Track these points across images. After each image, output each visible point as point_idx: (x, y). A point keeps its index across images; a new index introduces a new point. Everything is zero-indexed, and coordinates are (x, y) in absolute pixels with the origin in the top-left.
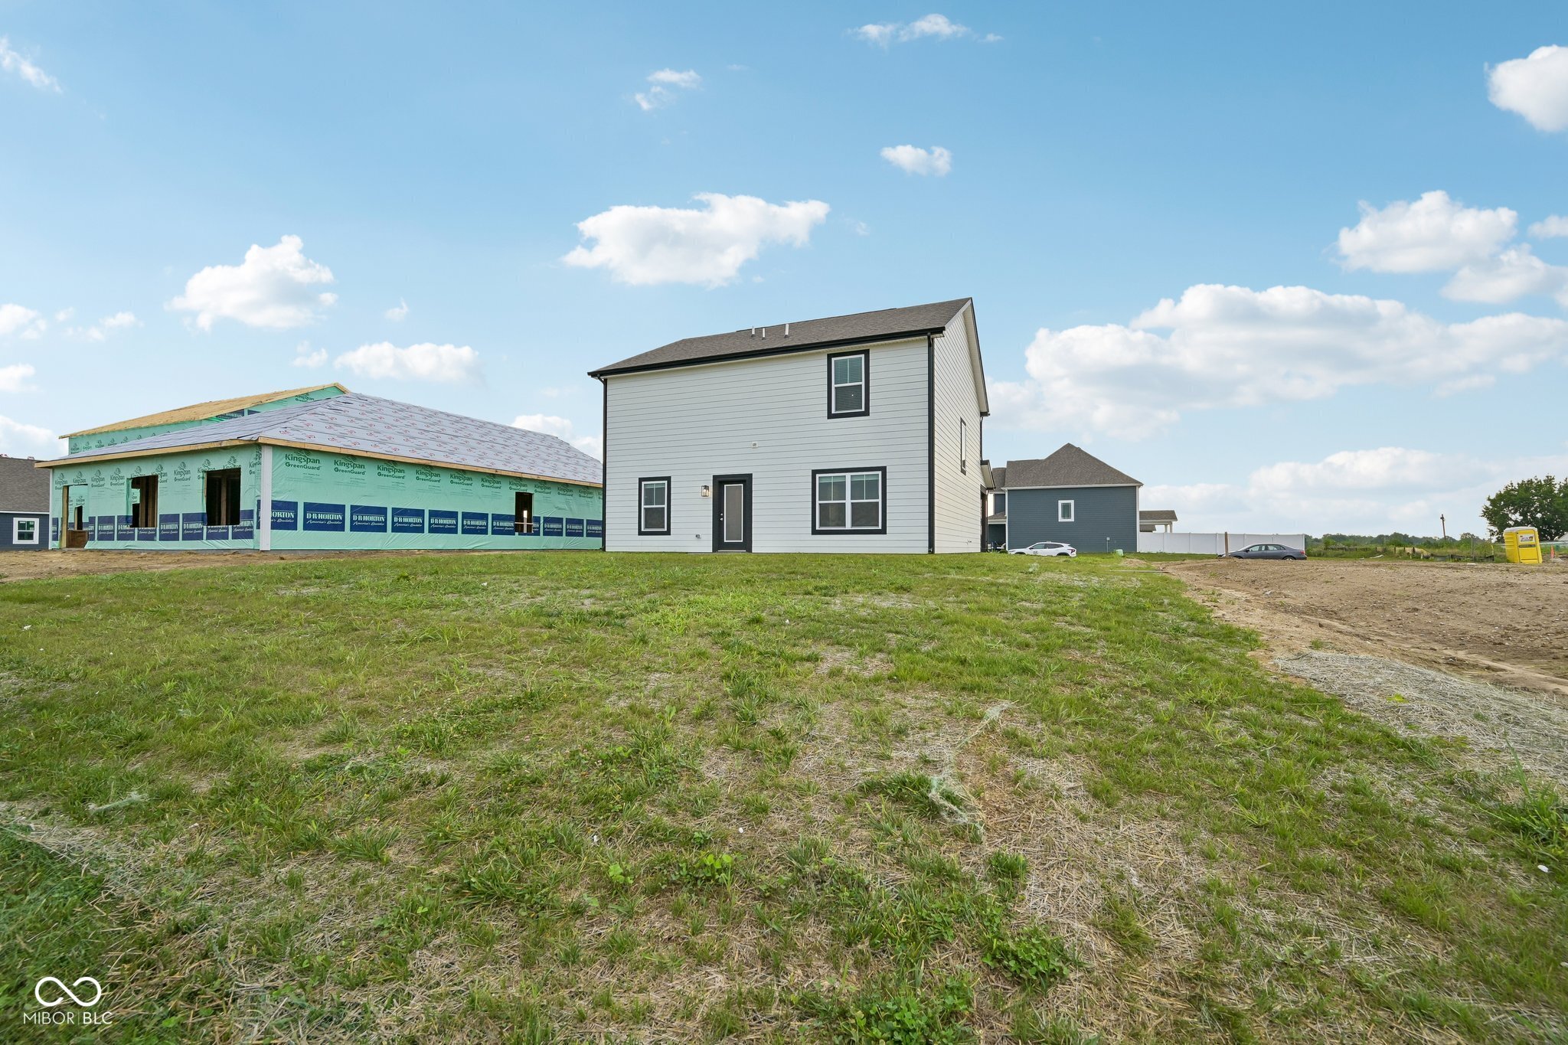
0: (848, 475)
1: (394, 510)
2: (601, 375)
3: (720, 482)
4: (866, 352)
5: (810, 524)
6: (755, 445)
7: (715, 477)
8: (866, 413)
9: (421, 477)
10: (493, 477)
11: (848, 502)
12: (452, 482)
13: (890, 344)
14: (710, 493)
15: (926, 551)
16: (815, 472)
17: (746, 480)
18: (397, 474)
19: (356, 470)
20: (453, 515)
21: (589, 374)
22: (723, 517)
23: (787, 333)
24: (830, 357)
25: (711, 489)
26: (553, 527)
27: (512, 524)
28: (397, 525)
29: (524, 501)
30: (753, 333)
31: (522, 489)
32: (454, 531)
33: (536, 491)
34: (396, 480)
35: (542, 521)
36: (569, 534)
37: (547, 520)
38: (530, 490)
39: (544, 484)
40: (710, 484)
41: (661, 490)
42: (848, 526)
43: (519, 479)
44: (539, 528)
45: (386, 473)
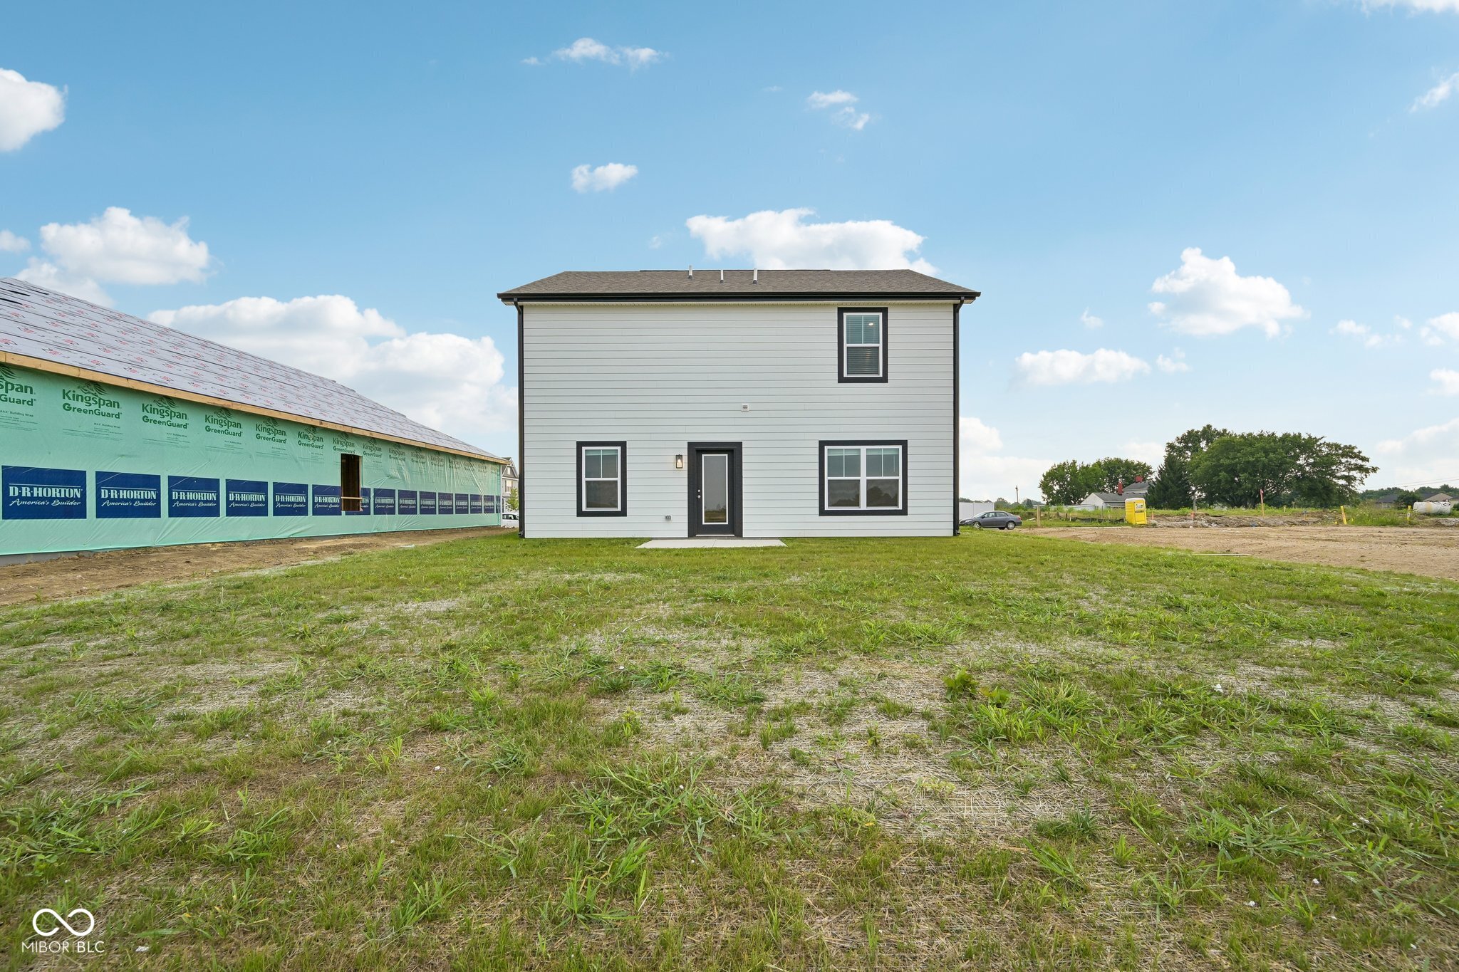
0: (863, 449)
1: (172, 479)
2: (519, 300)
3: (697, 450)
4: (884, 311)
5: (817, 504)
6: (745, 407)
7: (690, 444)
8: (884, 379)
9: (213, 426)
10: (312, 430)
11: (863, 479)
12: (258, 437)
13: (911, 304)
14: (684, 463)
15: (951, 534)
16: (822, 444)
17: (733, 451)
18: (175, 420)
19: (104, 409)
20: (260, 487)
21: (500, 296)
22: (701, 494)
23: (722, 278)
24: (841, 311)
25: (685, 459)
26: (387, 502)
27: (336, 500)
28: (178, 504)
29: (350, 466)
30: (691, 274)
31: (350, 450)
32: (262, 511)
33: (365, 453)
34: (173, 430)
35: (372, 495)
36: (402, 512)
37: (380, 493)
38: (356, 450)
39: (374, 441)
40: (685, 453)
41: (610, 459)
42: (863, 506)
43: (345, 435)
44: (369, 504)
45: (157, 417)
